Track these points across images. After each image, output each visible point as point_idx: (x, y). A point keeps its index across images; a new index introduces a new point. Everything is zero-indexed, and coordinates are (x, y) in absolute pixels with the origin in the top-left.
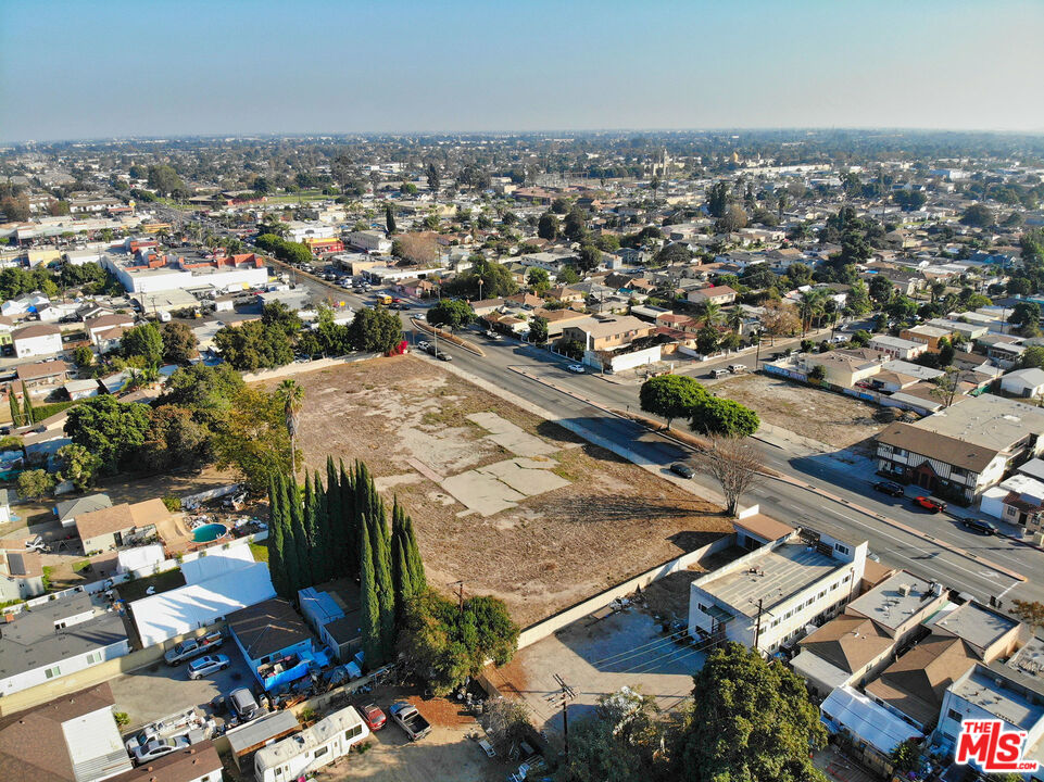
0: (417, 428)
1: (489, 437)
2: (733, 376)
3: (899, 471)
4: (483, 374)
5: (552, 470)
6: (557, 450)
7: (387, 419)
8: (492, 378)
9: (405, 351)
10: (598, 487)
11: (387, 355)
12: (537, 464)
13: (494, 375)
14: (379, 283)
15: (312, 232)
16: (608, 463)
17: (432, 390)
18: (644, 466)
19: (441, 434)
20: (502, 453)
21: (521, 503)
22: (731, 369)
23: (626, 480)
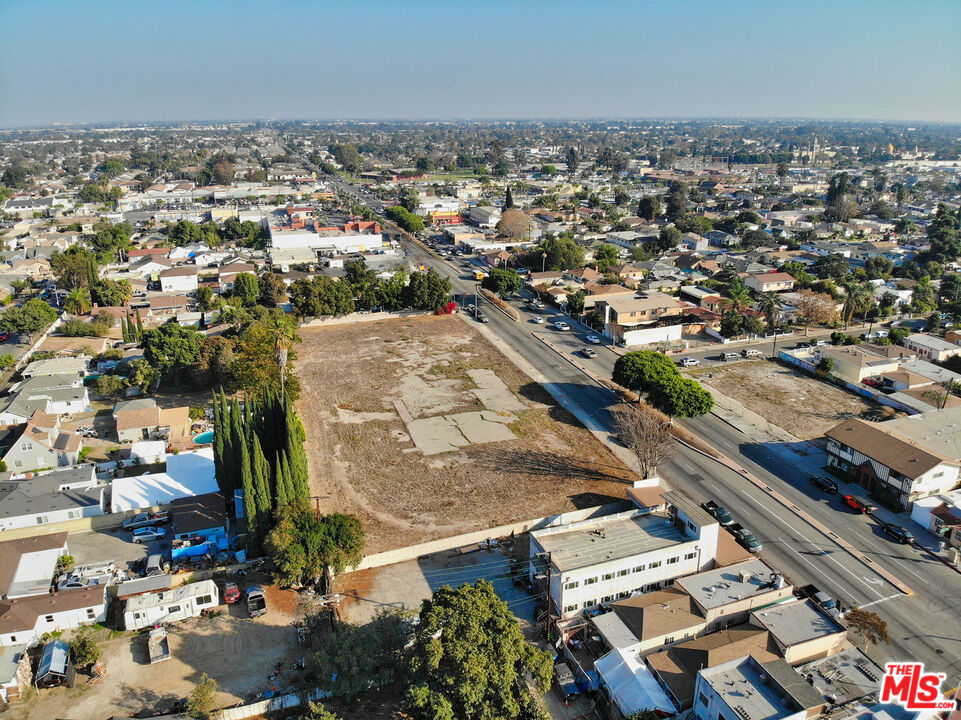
0: (421, 376)
1: (473, 391)
2: (744, 360)
3: (845, 468)
4: (507, 337)
5: (508, 425)
6: (525, 408)
7: (402, 366)
8: (512, 341)
9: (454, 312)
10: (539, 444)
11: (436, 314)
12: (500, 419)
13: (516, 339)
14: (470, 253)
15: (440, 206)
16: (564, 425)
17: (454, 346)
18: (594, 432)
19: (436, 384)
20: (477, 404)
21: (461, 448)
22: (744, 354)
23: (569, 442)
